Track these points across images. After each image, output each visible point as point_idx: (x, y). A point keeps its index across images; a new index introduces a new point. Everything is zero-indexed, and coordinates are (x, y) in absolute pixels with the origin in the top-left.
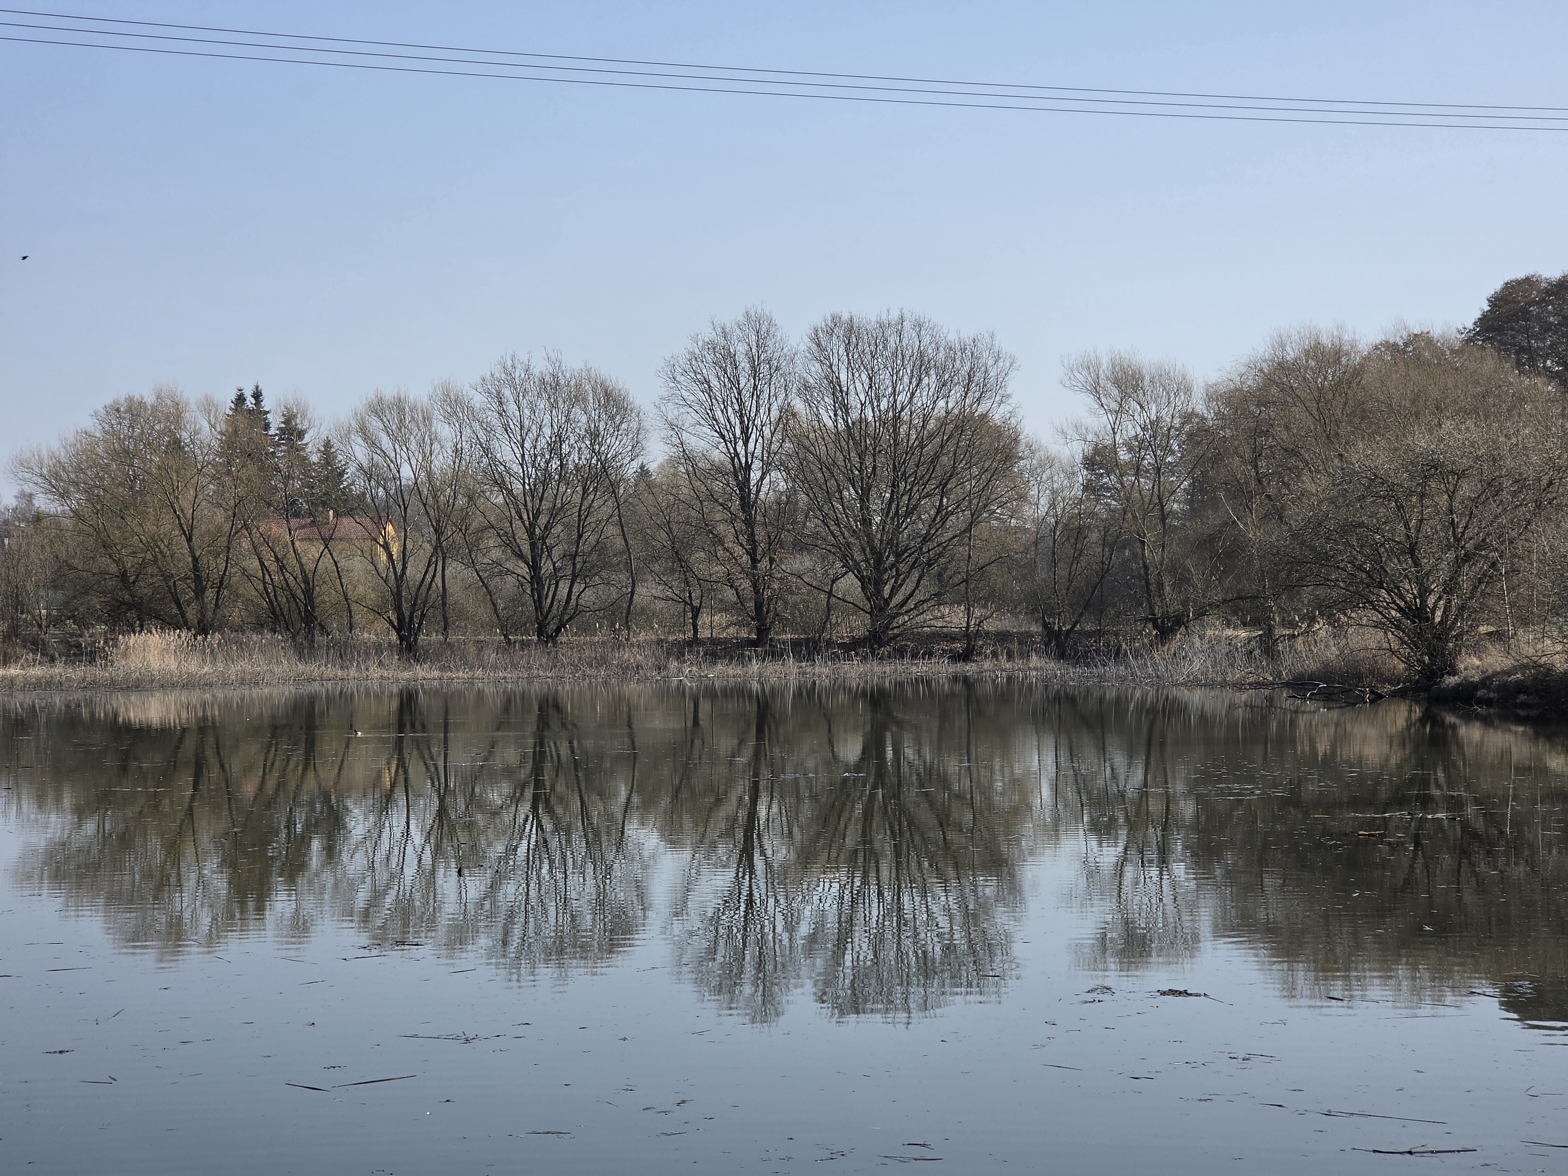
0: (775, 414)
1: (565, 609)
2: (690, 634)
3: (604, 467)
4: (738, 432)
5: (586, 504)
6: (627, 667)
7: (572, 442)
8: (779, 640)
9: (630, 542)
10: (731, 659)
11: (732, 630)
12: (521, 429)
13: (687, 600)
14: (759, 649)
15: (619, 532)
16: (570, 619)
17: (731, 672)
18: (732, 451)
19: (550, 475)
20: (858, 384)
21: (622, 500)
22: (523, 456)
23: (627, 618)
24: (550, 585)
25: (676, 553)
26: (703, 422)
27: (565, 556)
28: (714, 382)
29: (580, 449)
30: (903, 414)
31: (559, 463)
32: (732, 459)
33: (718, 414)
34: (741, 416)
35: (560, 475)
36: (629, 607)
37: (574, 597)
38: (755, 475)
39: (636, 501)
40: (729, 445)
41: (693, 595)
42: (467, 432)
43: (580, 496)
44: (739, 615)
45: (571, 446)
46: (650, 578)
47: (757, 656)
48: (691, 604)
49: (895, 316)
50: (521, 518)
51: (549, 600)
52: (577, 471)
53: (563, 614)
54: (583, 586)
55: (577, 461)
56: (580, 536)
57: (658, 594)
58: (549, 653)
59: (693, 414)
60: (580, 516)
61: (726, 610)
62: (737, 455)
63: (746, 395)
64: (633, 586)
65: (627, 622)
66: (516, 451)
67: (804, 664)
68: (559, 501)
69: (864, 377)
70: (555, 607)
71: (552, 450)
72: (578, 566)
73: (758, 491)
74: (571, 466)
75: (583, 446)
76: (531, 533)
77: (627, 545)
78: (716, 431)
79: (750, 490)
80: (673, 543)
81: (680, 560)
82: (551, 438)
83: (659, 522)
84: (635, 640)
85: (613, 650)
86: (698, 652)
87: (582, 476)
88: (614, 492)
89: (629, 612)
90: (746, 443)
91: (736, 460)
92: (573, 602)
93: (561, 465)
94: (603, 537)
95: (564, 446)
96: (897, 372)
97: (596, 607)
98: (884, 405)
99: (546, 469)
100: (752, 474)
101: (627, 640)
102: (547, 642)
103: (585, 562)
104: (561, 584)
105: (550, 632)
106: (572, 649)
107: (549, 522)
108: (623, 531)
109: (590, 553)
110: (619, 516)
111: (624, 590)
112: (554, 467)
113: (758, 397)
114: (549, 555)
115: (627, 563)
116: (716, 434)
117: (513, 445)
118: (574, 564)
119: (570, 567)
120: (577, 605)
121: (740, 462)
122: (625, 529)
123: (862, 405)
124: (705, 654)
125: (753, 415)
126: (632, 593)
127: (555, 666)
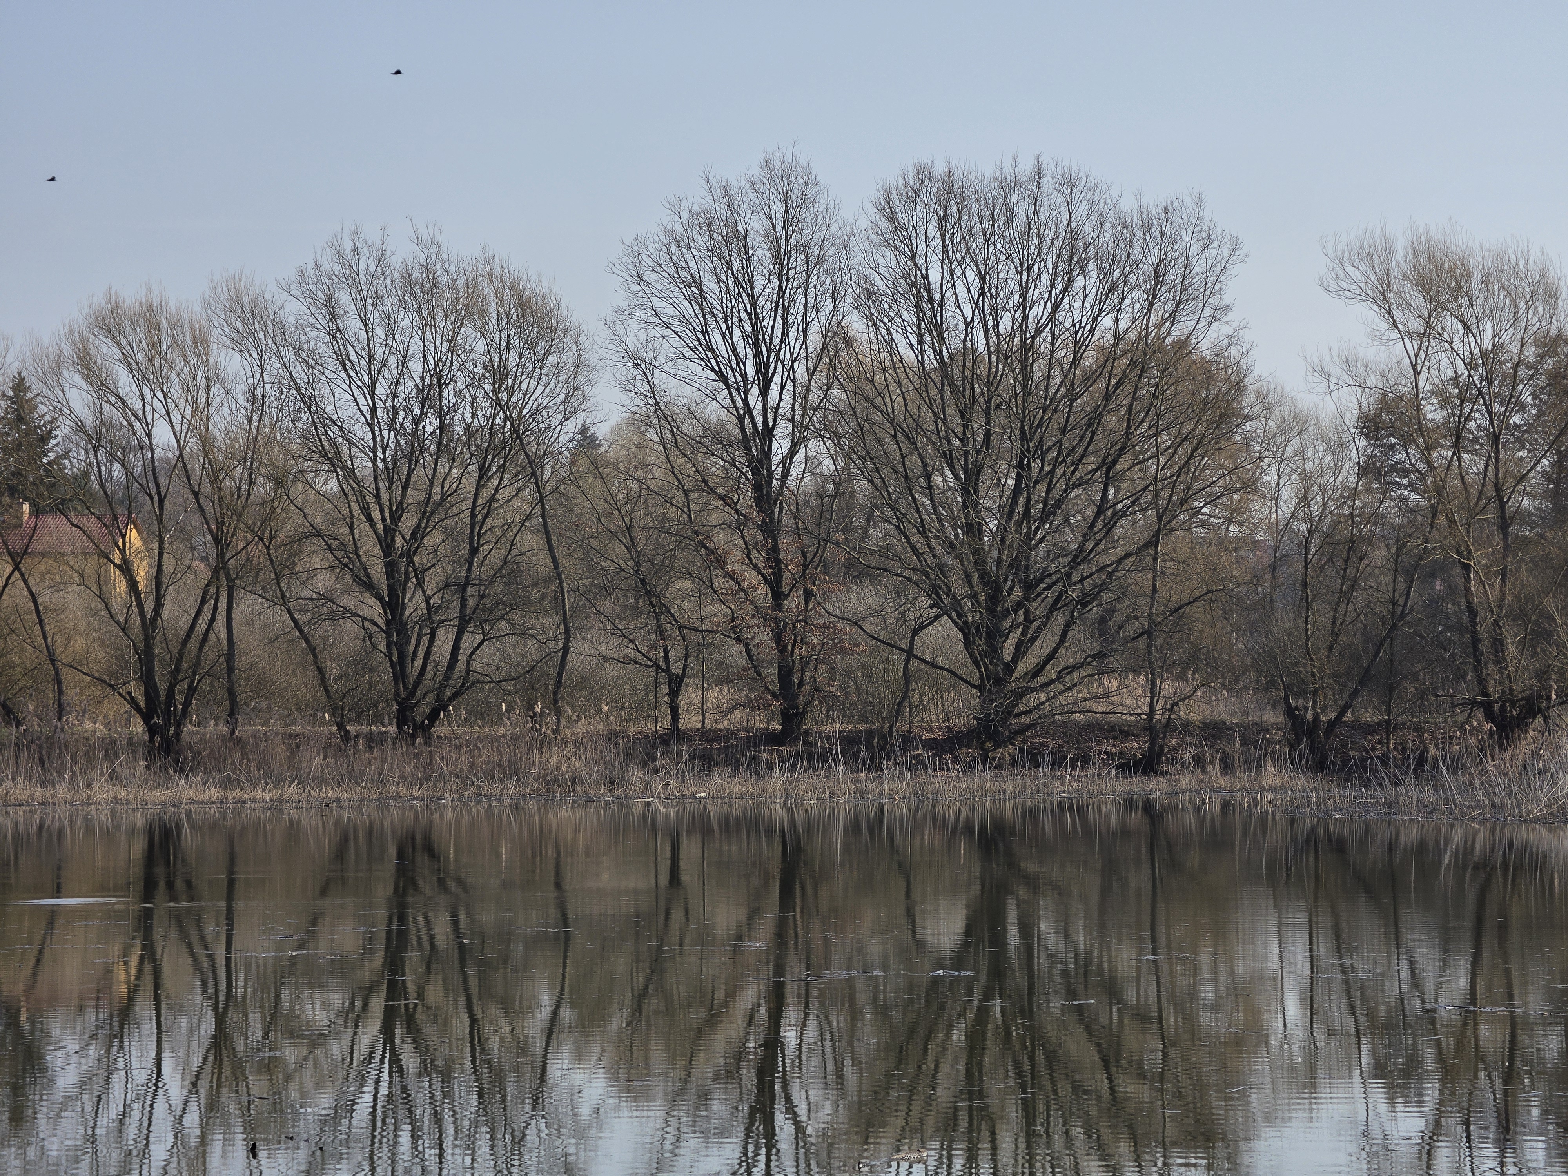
0: (815, 339)
1: (447, 677)
2: (666, 723)
3: (516, 431)
4: (751, 371)
5: (485, 494)
6: (555, 780)
7: (460, 385)
8: (820, 733)
9: (562, 561)
10: (737, 766)
11: (737, 715)
12: (370, 363)
13: (661, 663)
14: (786, 749)
15: (542, 543)
16: (456, 695)
17: (736, 789)
18: (740, 404)
19: (422, 444)
20: (961, 289)
21: (548, 488)
22: (373, 410)
23: (555, 693)
24: (420, 637)
25: (643, 581)
26: (689, 353)
27: (447, 585)
28: (710, 284)
29: (474, 398)
30: (1039, 340)
31: (436, 423)
32: (741, 419)
33: (717, 341)
34: (756, 344)
35: (439, 444)
36: (560, 675)
37: (462, 658)
38: (780, 447)
39: (573, 491)
40: (735, 393)
41: (671, 654)
42: (273, 367)
43: (473, 481)
44: (752, 690)
45: (459, 394)
46: (597, 625)
47: (782, 761)
48: (667, 670)
49: (1026, 167)
50: (369, 518)
51: (419, 663)
52: (469, 438)
53: (443, 687)
54: (479, 638)
55: (469, 420)
56: (474, 551)
57: (611, 653)
58: (417, 756)
59: (673, 339)
60: (473, 516)
61: (728, 681)
62: (749, 410)
63: (765, 307)
64: (567, 640)
65: (556, 701)
66: (361, 400)
67: (863, 775)
68: (437, 489)
69: (971, 275)
70: (429, 675)
71: (424, 399)
72: (471, 603)
73: (786, 474)
74: (459, 429)
75: (480, 393)
76: (387, 546)
77: (556, 567)
78: (713, 370)
79: (771, 473)
80: (638, 564)
81: (648, 593)
82: (423, 378)
83: (612, 527)
84: (569, 732)
85: (530, 749)
86: (679, 755)
87: (478, 447)
88: (534, 474)
89: (558, 684)
90: (764, 392)
91: (747, 420)
92: (461, 666)
93: (442, 427)
94: (514, 552)
95: (445, 394)
96: (1030, 268)
97: (502, 675)
98: (1006, 323)
99: (414, 434)
100: (775, 445)
101: (556, 732)
102: (413, 737)
103: (482, 597)
104: (440, 634)
105: (419, 719)
106: (458, 747)
107: (418, 526)
108: (549, 542)
109: (492, 580)
110: (543, 516)
111: (551, 645)
112: (429, 429)
113: (786, 310)
114: (420, 584)
115: (556, 598)
116: (713, 375)
117: (356, 392)
118: (464, 600)
119: (456, 605)
120: (468, 671)
121: (755, 425)
122: (554, 539)
123: (967, 325)
124: (692, 757)
125: (776, 341)
126: (566, 650)
127: (428, 779)
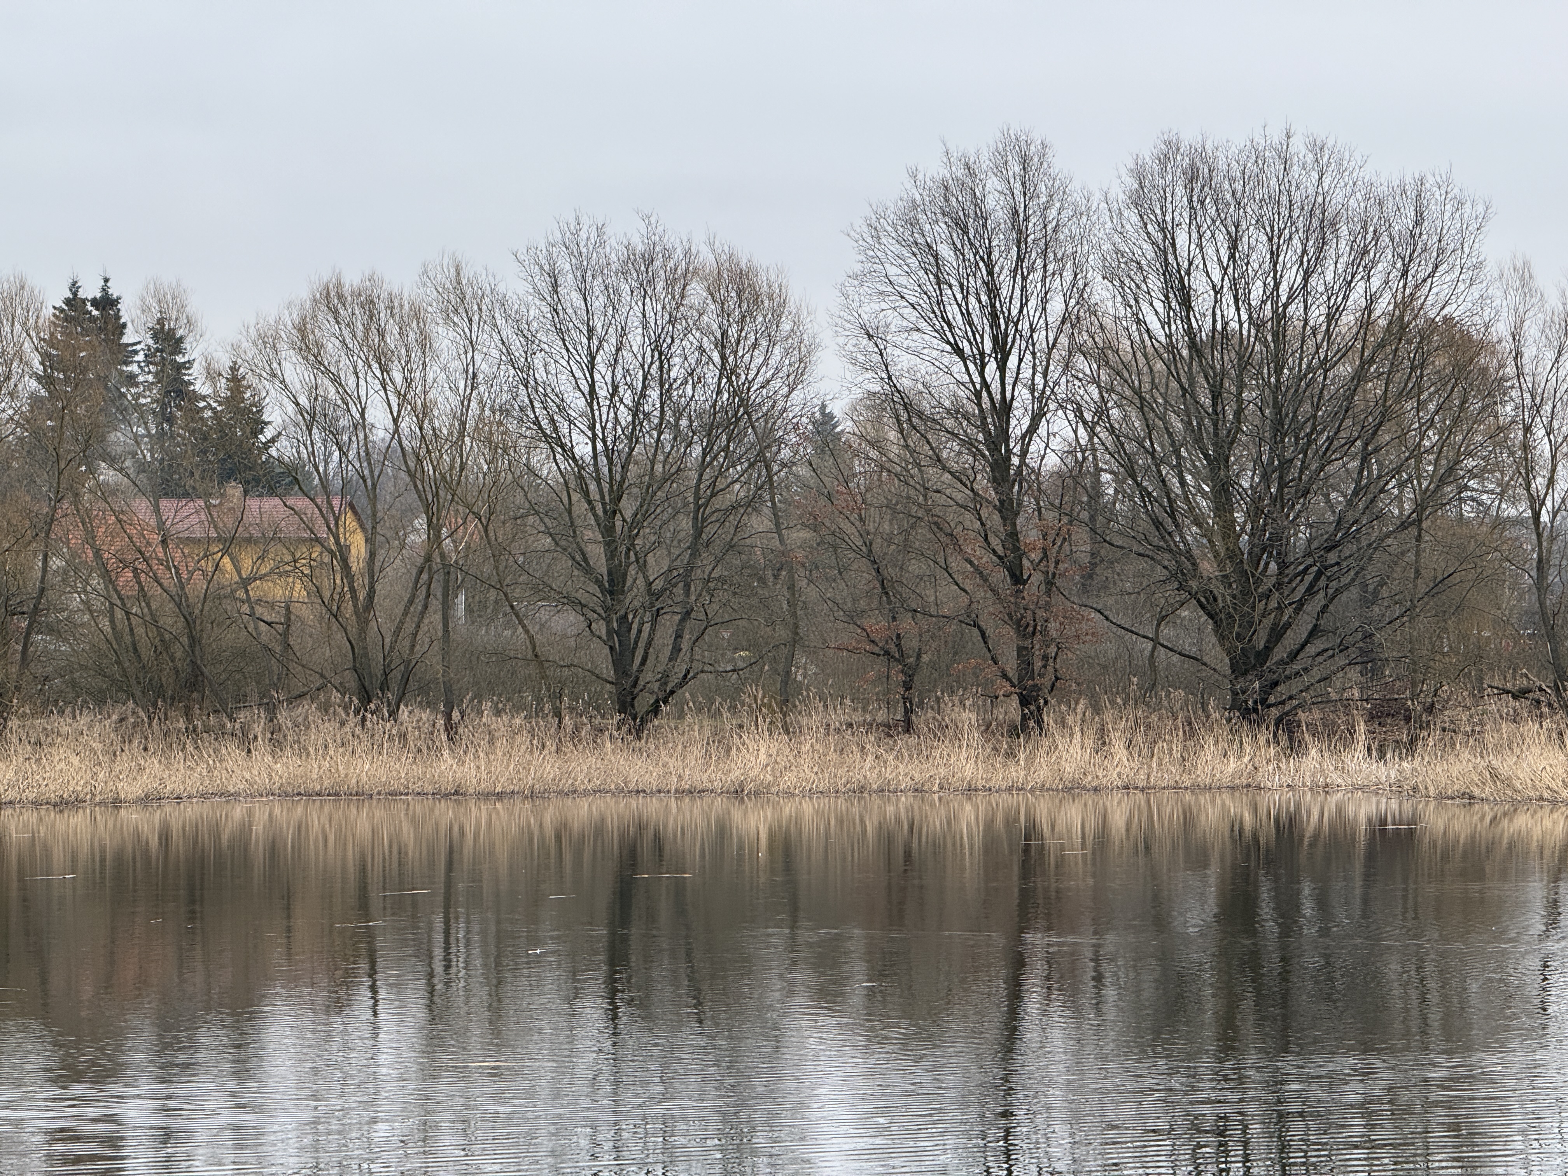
1: (669, 668)
13: (894, 651)
16: (678, 686)
24: (641, 625)
25: (874, 564)
27: (670, 569)
33: (953, 312)
37: (685, 646)
41: (905, 641)
51: (640, 652)
53: (664, 679)
56: (698, 533)
70: (651, 665)
73: (1024, 453)
79: (1009, 451)
92: (683, 655)
102: (635, 729)
104: (662, 621)
105: (641, 711)
107: (640, 506)
114: (641, 569)
118: (686, 585)
120: (691, 660)
